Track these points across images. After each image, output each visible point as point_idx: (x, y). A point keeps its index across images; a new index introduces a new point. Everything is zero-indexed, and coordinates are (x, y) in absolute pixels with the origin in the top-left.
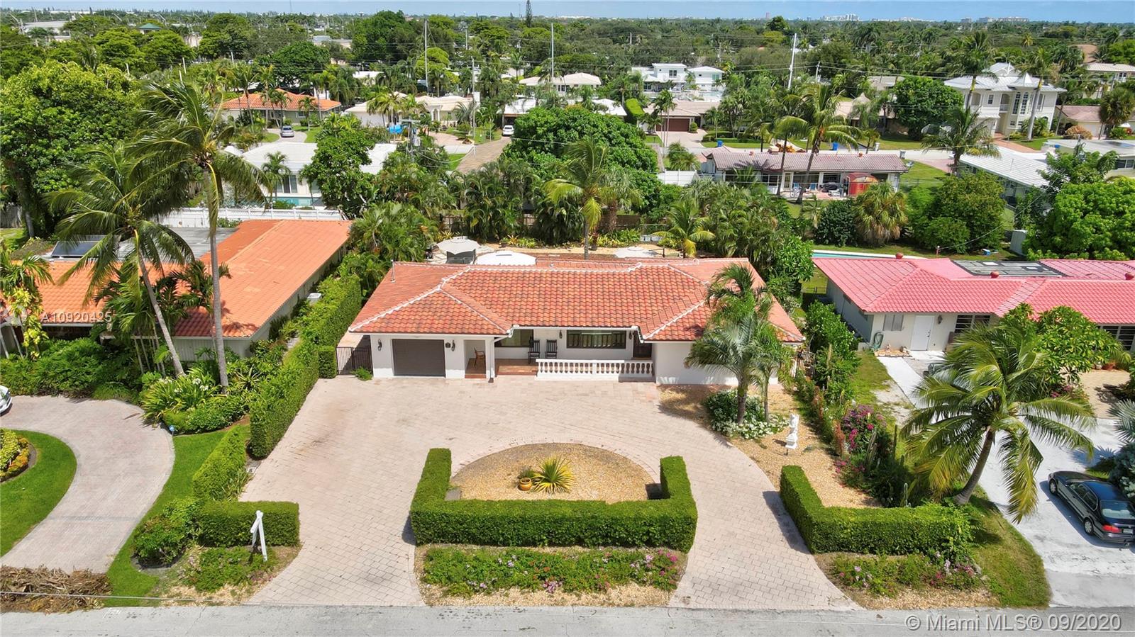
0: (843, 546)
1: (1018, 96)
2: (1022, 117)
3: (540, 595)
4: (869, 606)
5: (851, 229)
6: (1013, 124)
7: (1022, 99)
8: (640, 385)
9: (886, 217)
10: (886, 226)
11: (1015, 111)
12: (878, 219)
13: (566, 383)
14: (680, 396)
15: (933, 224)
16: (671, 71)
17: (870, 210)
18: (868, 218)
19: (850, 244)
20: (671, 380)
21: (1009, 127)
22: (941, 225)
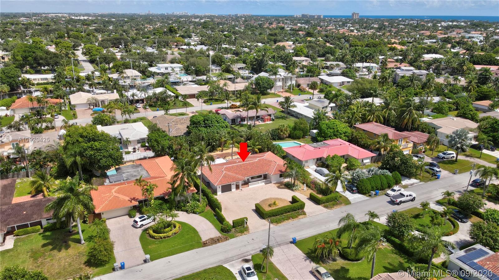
0: (324, 203)
1: (286, 79)
2: (288, 84)
3: (290, 220)
4: (331, 210)
5: (277, 136)
6: (286, 86)
7: (287, 79)
8: (269, 184)
9: (286, 133)
10: (286, 134)
11: (286, 83)
12: (284, 133)
13: (256, 187)
14: (279, 185)
15: (295, 133)
16: (166, 68)
17: (282, 131)
18: (282, 133)
19: (278, 140)
20: (275, 182)
21: (285, 87)
22: (298, 133)
